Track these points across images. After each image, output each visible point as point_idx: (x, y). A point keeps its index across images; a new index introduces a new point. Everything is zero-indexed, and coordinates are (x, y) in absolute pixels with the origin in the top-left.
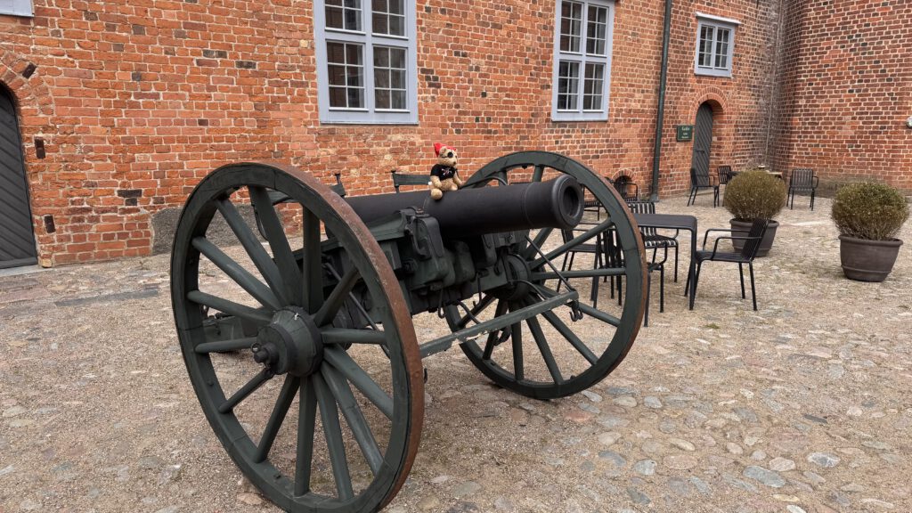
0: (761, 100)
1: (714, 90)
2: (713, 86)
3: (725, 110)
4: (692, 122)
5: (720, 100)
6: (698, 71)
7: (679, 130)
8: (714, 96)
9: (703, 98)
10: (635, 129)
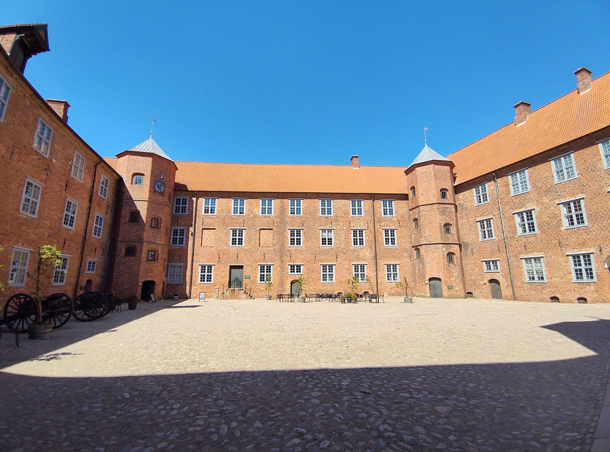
0: (102, 279)
1: (90, 277)
2: (90, 276)
3: (93, 282)
4: (85, 285)
5: (92, 279)
6: (87, 272)
7: (81, 287)
8: (90, 278)
9: (88, 279)
10: (71, 287)
